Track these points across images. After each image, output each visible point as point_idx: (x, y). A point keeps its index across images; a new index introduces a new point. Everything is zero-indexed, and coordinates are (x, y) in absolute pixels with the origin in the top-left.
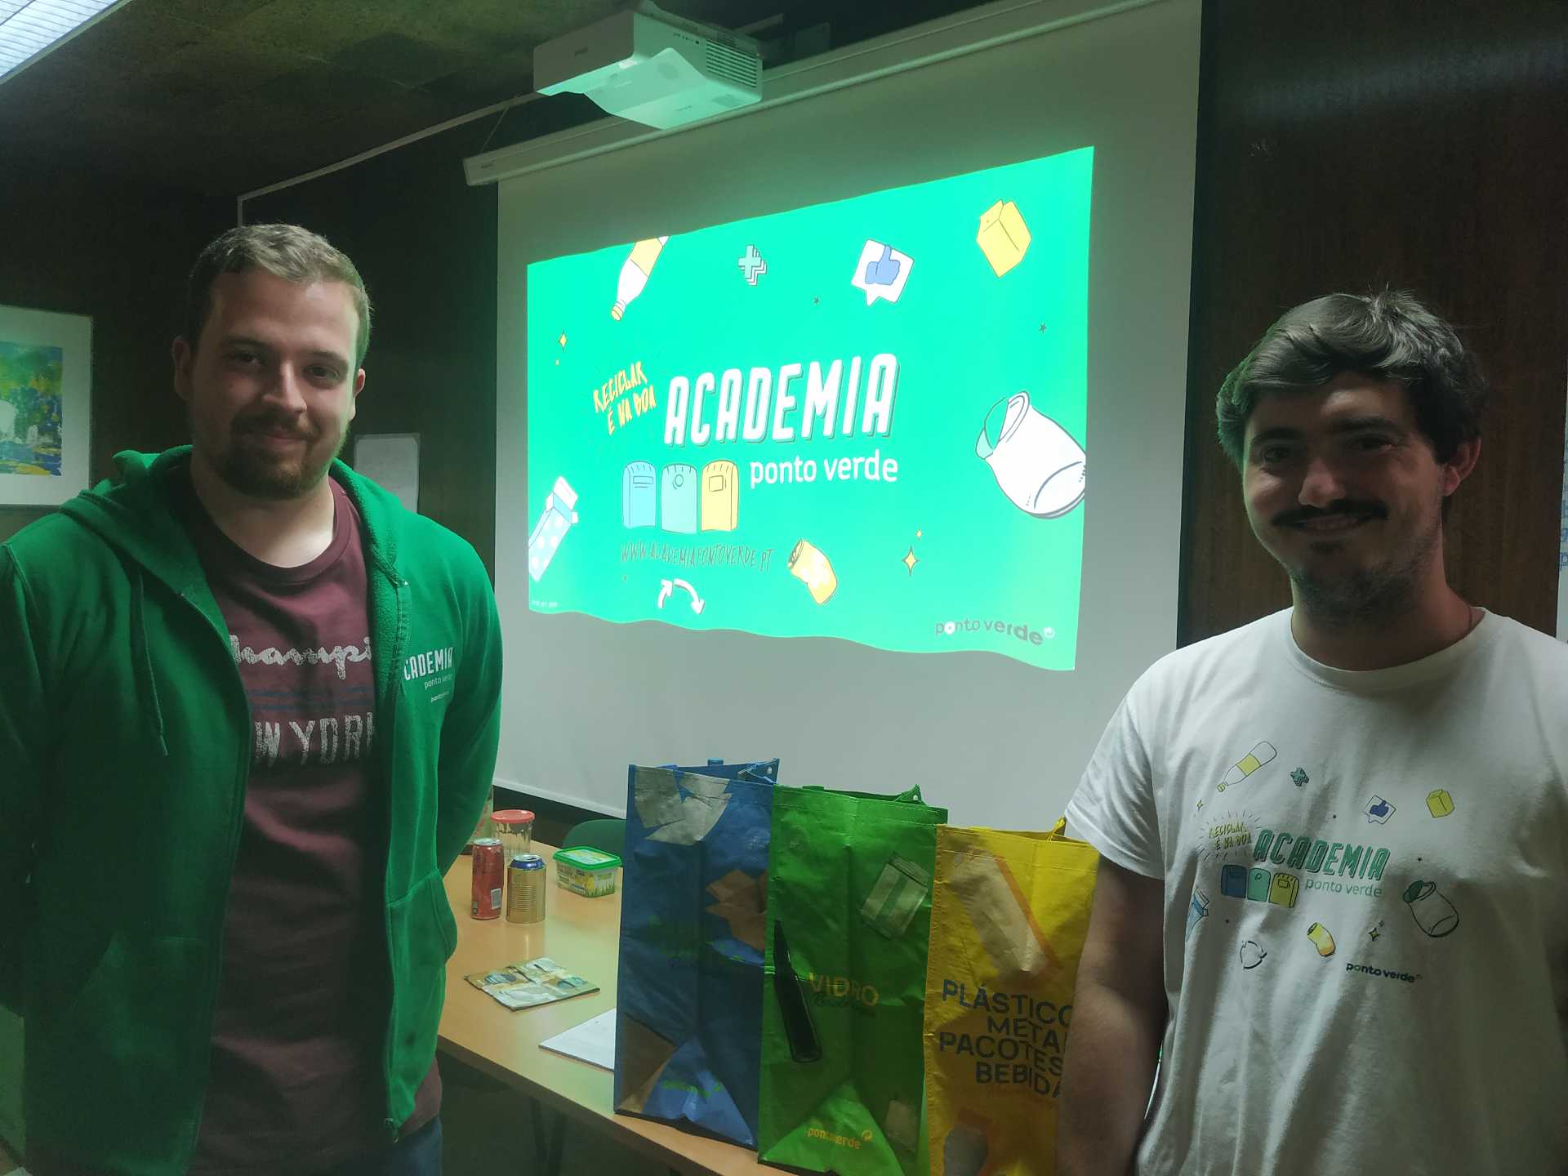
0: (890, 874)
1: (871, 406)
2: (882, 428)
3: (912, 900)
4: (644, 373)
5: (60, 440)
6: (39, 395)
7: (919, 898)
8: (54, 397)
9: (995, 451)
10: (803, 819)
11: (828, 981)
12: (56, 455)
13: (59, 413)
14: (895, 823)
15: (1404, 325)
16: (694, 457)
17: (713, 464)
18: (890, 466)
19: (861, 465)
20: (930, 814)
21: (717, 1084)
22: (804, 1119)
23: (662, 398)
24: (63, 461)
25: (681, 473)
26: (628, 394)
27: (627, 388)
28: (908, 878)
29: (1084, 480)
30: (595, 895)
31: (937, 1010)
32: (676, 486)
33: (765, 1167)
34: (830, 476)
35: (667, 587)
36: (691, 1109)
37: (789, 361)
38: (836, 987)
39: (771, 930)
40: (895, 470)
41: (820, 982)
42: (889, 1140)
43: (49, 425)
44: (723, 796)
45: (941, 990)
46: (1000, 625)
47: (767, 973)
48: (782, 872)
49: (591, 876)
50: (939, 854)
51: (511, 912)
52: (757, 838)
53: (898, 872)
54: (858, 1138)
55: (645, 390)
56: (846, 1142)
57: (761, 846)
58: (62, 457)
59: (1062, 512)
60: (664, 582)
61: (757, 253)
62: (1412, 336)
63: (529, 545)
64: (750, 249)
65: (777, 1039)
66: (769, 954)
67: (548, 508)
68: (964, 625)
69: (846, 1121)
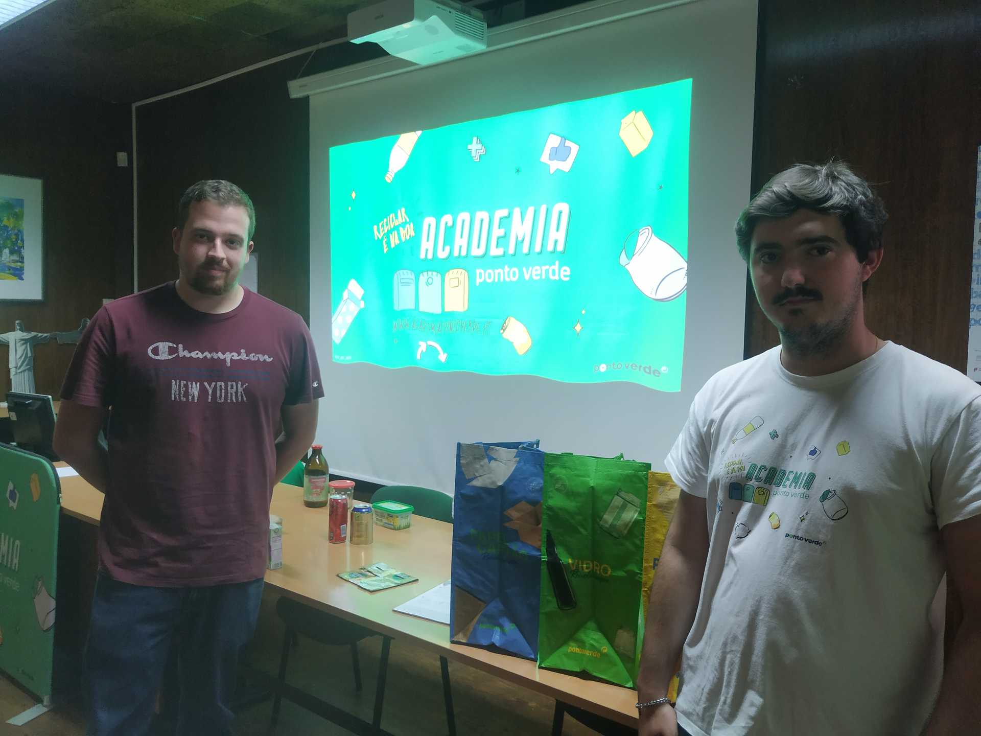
0: (617, 501)
1: (553, 235)
2: (560, 248)
3: (631, 515)
4: (406, 215)
5: (23, 258)
6: (10, 229)
7: (635, 513)
8: (19, 231)
9: (631, 261)
10: (564, 471)
11: (580, 563)
12: (21, 267)
13: (22, 241)
14: (620, 472)
15: (839, 182)
16: (441, 267)
17: (452, 271)
18: (565, 271)
19: (547, 271)
20: (641, 467)
21: (511, 624)
22: (565, 643)
23: (418, 229)
24: (25, 271)
25: (431, 276)
26: (396, 228)
27: (396, 225)
28: (627, 503)
29: (686, 279)
30: (399, 529)
31: (650, 575)
32: (428, 284)
33: (544, 670)
34: (527, 277)
35: (423, 346)
36: (497, 638)
37: (501, 208)
38: (585, 566)
39: (544, 535)
40: (568, 273)
41: (576, 564)
42: (616, 652)
43: (16, 248)
44: (515, 459)
45: (652, 564)
46: (634, 365)
47: (543, 560)
48: (551, 502)
49: (397, 517)
50: (650, 487)
51: (353, 538)
52: (535, 483)
53: (622, 499)
54: (599, 651)
55: (408, 226)
56: (592, 654)
57: (537, 488)
58: (25, 269)
59: (672, 298)
60: (420, 343)
61: (480, 141)
62: (843, 189)
63: (332, 321)
64: (475, 139)
65: (550, 598)
66: (544, 549)
67: (345, 298)
68: (612, 366)
69: (592, 642)
